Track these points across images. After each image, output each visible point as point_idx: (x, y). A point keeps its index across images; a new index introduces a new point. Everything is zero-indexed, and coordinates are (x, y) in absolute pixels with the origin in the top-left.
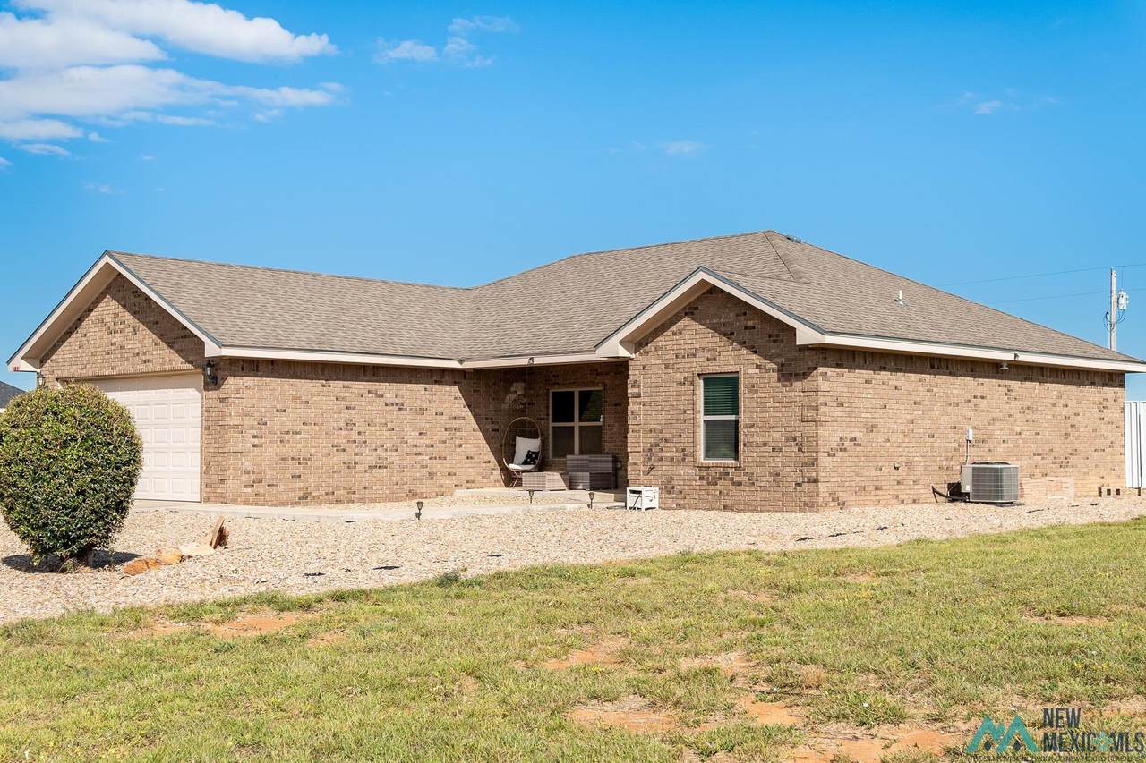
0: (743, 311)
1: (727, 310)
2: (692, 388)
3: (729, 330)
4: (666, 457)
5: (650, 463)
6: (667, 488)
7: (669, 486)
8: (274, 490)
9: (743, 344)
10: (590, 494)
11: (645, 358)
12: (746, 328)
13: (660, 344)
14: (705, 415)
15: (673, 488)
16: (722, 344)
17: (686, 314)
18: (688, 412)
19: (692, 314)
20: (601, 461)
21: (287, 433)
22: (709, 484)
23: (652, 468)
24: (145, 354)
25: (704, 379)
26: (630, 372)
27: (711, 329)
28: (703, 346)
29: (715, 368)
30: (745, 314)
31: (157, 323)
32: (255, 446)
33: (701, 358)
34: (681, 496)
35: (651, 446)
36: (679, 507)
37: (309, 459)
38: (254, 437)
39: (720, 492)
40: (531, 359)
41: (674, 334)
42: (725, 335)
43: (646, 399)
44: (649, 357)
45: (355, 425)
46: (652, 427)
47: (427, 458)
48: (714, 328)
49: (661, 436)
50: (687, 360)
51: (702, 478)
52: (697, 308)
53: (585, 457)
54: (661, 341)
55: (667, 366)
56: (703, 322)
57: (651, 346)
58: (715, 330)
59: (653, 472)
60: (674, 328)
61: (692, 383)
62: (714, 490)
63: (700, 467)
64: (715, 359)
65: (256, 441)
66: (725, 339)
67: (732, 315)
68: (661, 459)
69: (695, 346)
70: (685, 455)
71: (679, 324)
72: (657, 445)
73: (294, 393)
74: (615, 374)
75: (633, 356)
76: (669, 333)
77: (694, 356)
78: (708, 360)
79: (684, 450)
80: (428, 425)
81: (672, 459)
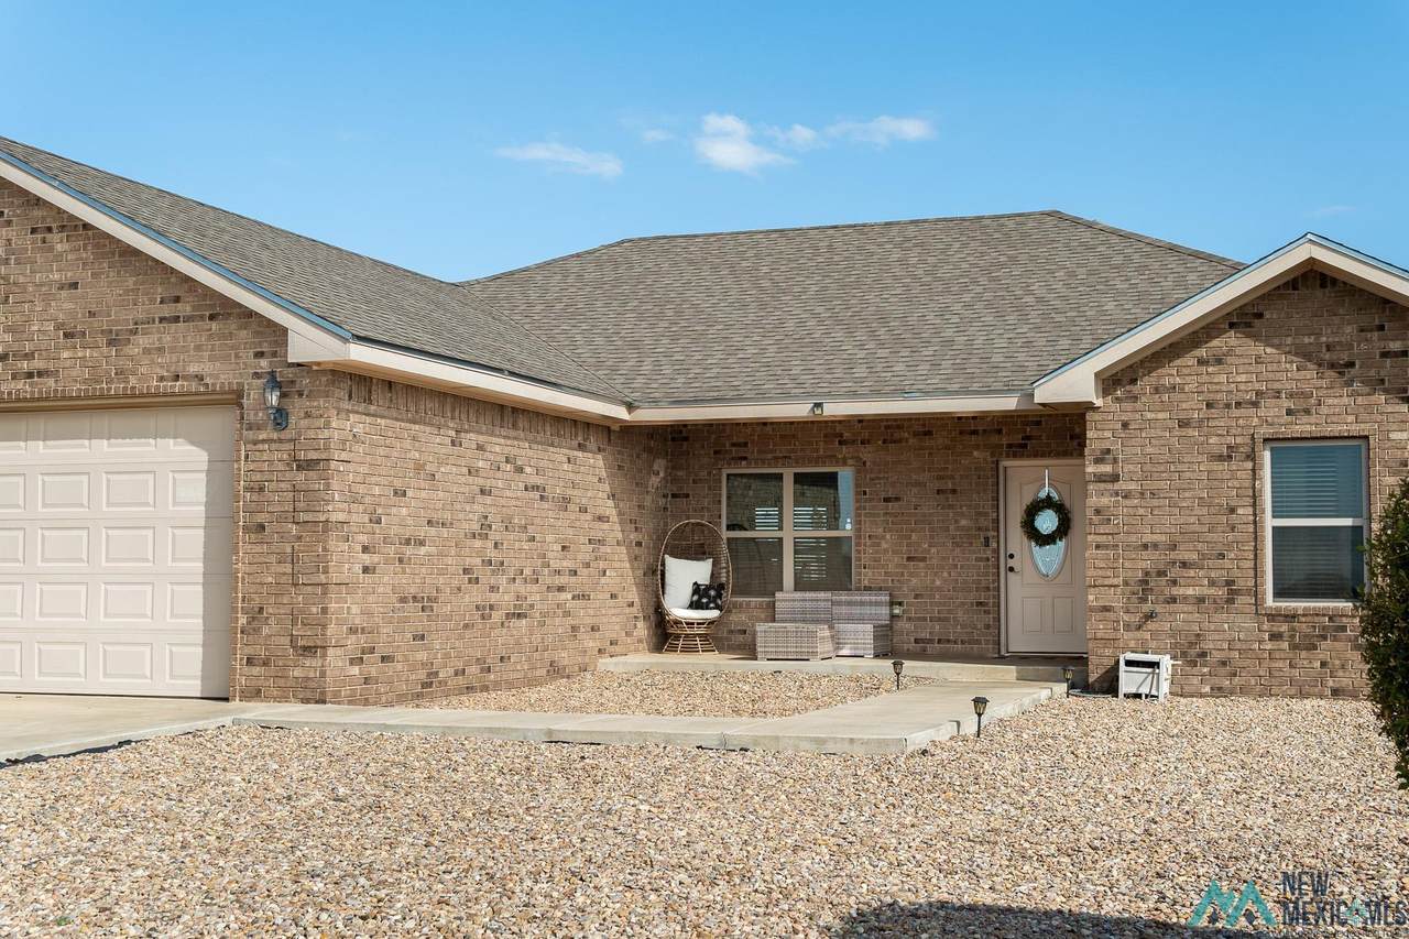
0: (1377, 322)
1: (1336, 320)
2: (1249, 465)
3: (1345, 357)
4: (1185, 598)
5: (1147, 607)
6: (1191, 654)
7: (1193, 652)
8: (389, 668)
9: (1378, 384)
10: (894, 664)
11: (1128, 406)
12: (1385, 355)
13: (1167, 381)
14: (1274, 517)
15: (1203, 654)
16: (1323, 383)
17: (1232, 325)
18: (1240, 511)
19: (1249, 325)
20: (862, 604)
21: (408, 542)
22: (1294, 647)
23: (1150, 616)
24: (29, 356)
25: (1272, 450)
26: (1090, 434)
27: (1296, 354)
28: (1277, 386)
29: (1308, 428)
30: (1381, 328)
31: (74, 285)
32: (366, 570)
33: (1273, 410)
34: (1223, 671)
35: (1147, 574)
36: (1218, 692)
37: (435, 600)
38: (365, 549)
39: (1323, 664)
40: (819, 405)
41: (1201, 362)
42: (1332, 366)
43: (1133, 486)
44: (1139, 405)
45: (490, 527)
46: (1148, 538)
47: (570, 596)
48: (1306, 355)
49: (1173, 555)
50: (1236, 412)
51: (1275, 637)
52: (1260, 316)
53: (808, 595)
54: (1168, 375)
55: (1183, 424)
56: (1276, 341)
57: (1145, 384)
58: (1307, 356)
59: (1151, 625)
60: (1202, 352)
61: (1252, 456)
62: (1310, 663)
63: (1273, 616)
64: (1307, 412)
65: (367, 559)
66: (1331, 373)
67: (1348, 329)
68: (1173, 600)
69: (1257, 386)
70: (1231, 592)
71: (1215, 342)
72: (1161, 573)
73: (417, 455)
74: (885, 442)
75: (1098, 402)
76: (1189, 360)
77: (1255, 404)
78: (1289, 412)
79: (1229, 583)
80: (571, 531)
81: (1201, 600)
